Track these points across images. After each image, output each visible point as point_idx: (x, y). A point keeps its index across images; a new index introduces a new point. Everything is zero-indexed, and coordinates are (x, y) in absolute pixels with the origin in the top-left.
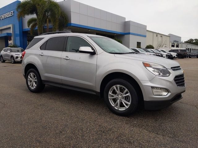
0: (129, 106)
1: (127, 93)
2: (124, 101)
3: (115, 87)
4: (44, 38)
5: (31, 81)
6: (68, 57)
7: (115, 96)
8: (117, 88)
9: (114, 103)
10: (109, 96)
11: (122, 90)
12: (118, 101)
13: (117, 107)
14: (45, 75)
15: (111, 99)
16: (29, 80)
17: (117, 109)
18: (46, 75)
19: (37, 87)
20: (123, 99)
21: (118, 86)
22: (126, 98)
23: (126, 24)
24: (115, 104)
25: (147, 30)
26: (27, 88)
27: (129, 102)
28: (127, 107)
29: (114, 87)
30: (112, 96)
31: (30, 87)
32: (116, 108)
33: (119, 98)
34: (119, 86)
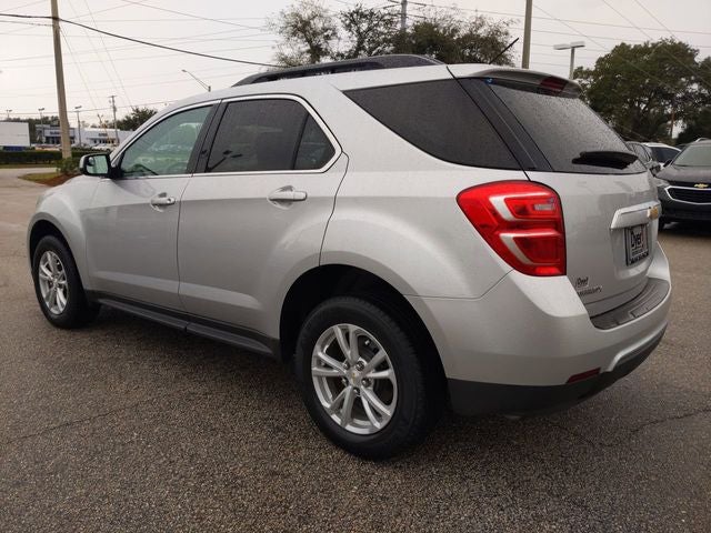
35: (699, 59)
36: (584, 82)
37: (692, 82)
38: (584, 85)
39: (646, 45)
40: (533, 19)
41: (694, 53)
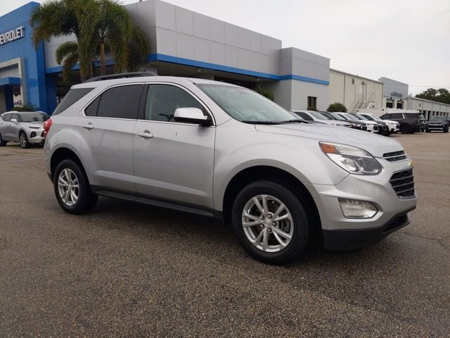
0: (288, 242)
1: (283, 212)
2: (277, 232)
3: (258, 199)
4: (94, 88)
5: (65, 189)
6: (149, 132)
7: (257, 221)
8: (261, 202)
9: (254, 237)
10: (243, 219)
11: (272, 207)
12: (265, 231)
13: (261, 245)
14: (97, 174)
15: (247, 227)
16: (61, 187)
17: (261, 248)
18: (101, 173)
19: (79, 202)
20: (275, 226)
21: (264, 197)
22: (283, 225)
23: (283, 56)
24: (256, 237)
25: (331, 70)
26: (58, 204)
27: (288, 232)
28: (285, 245)
29: (255, 199)
30: (251, 220)
31: (64, 201)
32: (259, 247)
33: (266, 225)
34: (266, 198)
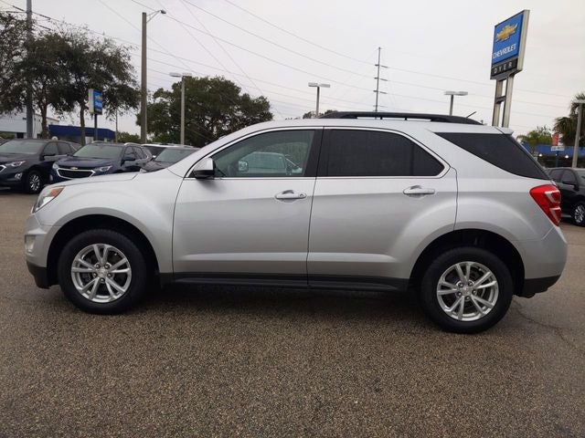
35: (241, 94)
36: (165, 100)
37: (238, 110)
38: (166, 103)
39: (207, 78)
40: (148, 50)
41: (238, 90)
